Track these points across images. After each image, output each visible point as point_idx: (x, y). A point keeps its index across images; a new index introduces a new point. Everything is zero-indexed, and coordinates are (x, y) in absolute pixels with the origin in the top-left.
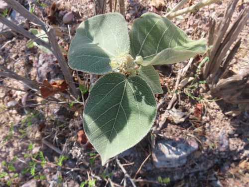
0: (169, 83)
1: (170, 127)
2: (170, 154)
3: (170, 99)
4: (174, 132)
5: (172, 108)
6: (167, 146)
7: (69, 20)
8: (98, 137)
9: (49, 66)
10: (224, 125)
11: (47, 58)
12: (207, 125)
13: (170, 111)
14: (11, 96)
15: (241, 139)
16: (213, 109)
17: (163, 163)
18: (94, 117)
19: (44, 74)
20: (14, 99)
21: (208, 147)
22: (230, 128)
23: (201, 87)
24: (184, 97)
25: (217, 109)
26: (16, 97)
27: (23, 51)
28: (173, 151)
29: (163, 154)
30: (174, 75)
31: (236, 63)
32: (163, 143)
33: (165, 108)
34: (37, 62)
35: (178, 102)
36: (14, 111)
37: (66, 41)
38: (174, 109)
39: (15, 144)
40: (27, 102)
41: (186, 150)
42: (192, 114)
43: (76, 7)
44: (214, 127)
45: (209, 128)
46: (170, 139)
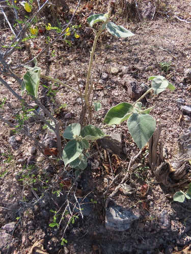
0: (125, 165)
1: (121, 197)
2: (116, 216)
3: (124, 176)
4: (122, 201)
5: (124, 183)
6: (115, 210)
7: (68, 117)
8: (66, 158)
9: (50, 141)
10: (166, 207)
11: (50, 136)
12: (151, 203)
13: (122, 185)
14: (22, 155)
15: (182, 223)
16: (157, 191)
17: (111, 225)
18: (66, 151)
19: (46, 145)
20: (22, 158)
21: (150, 221)
22: (171, 210)
23: (148, 172)
24: (134, 177)
25: (160, 192)
26: (25, 157)
27: (37, 130)
28: (119, 214)
29: (112, 216)
30: (128, 160)
31: (171, 158)
32: (113, 208)
33: (119, 182)
34: (44, 138)
35: (130, 180)
36: (20, 166)
37: (63, 128)
38: (125, 184)
39: (12, 190)
40: (31, 160)
41: (129, 216)
42: (139, 190)
43: (74, 111)
44: (157, 206)
45: (153, 205)
46: (119, 206)
